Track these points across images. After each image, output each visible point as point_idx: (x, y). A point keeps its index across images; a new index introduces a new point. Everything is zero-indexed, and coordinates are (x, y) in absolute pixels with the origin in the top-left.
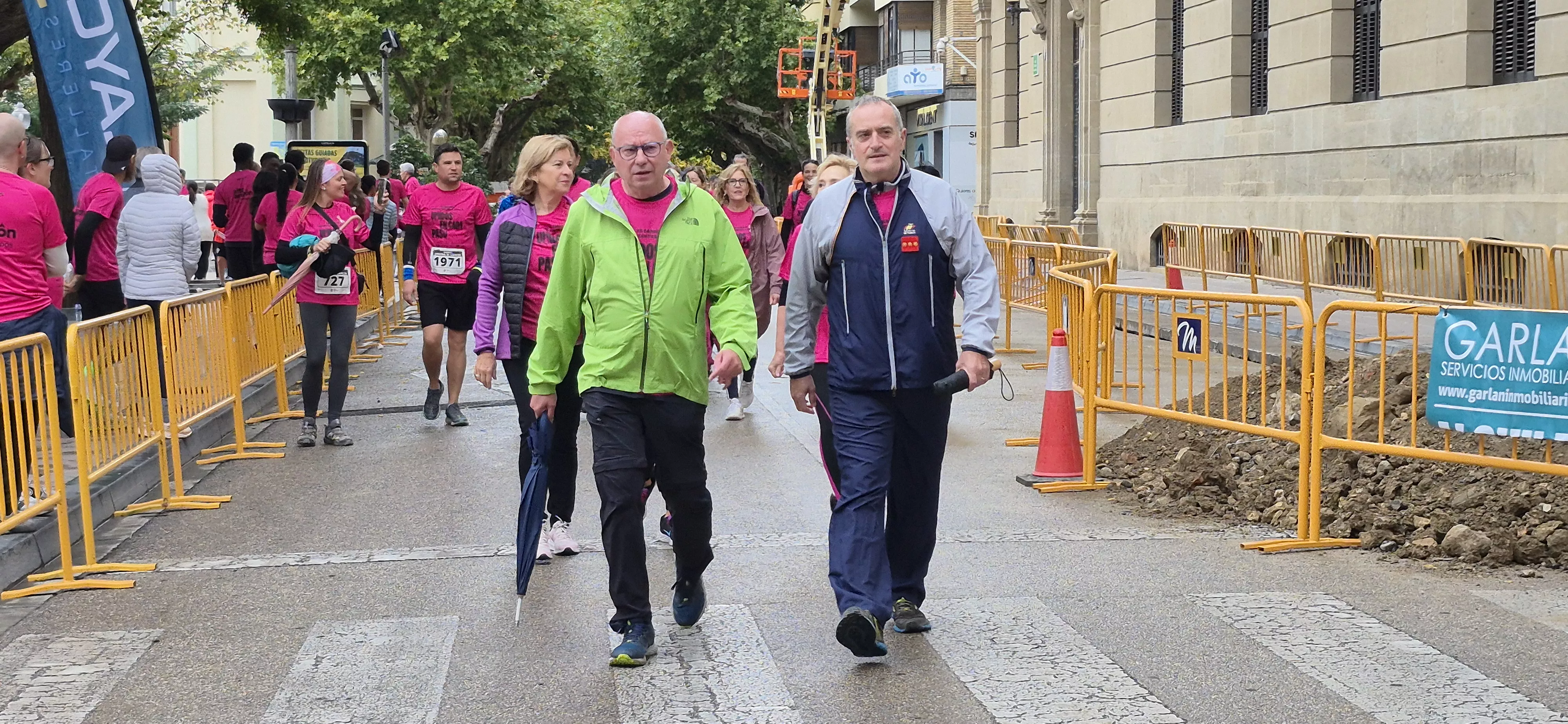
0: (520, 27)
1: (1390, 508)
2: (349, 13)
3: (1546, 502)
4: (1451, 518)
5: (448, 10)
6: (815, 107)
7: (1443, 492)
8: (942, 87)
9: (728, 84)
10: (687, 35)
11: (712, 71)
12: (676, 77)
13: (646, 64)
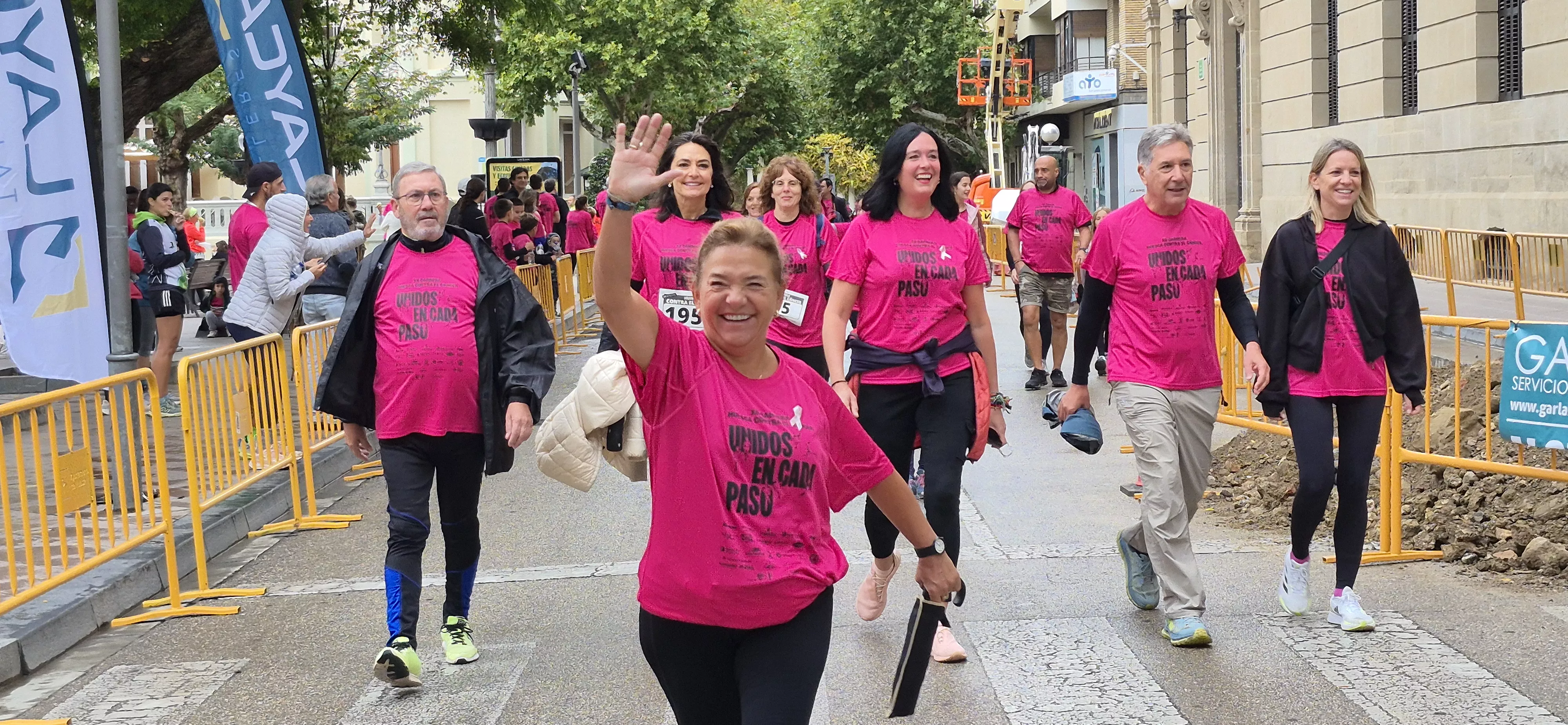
0: (714, 44)
1: (1473, 520)
2: (554, 35)
4: (1532, 531)
5: (646, 29)
6: (991, 114)
7: (1526, 503)
8: (1115, 92)
9: (913, 93)
10: (873, 48)
11: (897, 81)
12: (863, 87)
13: (836, 76)
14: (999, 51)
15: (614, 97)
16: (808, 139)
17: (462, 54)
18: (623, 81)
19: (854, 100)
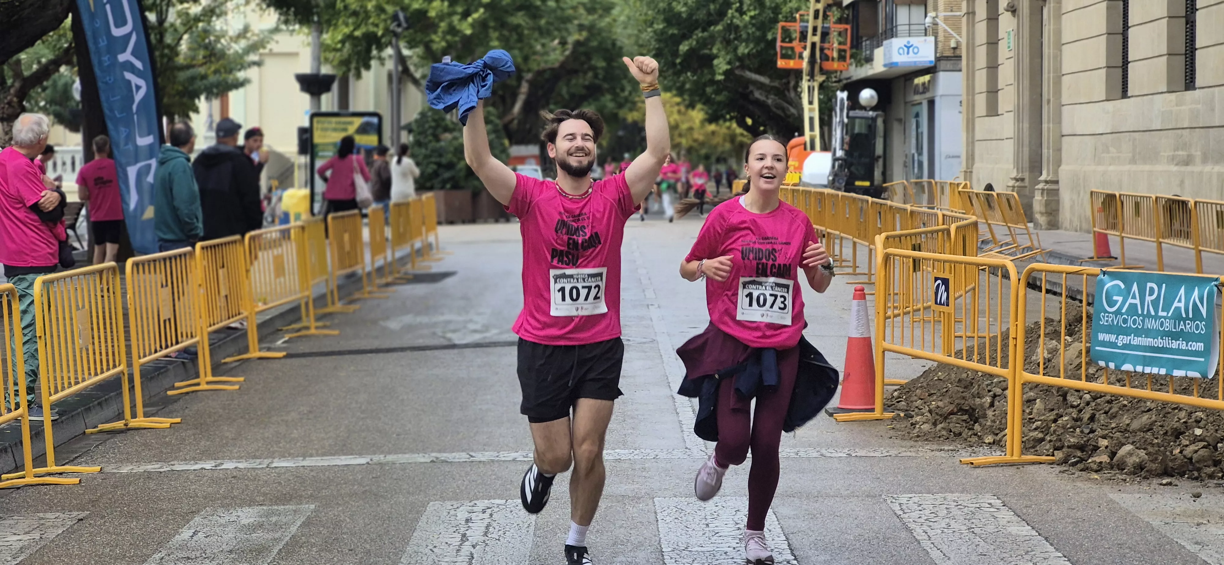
1: (1082, 432)
3: (1199, 427)
4: (1125, 442)
6: (808, 78)
7: (1126, 419)
8: (933, 59)
9: (736, 55)
10: (698, 9)
11: (721, 42)
12: (687, 47)
13: (660, 36)
14: (815, 17)
19: (678, 61)
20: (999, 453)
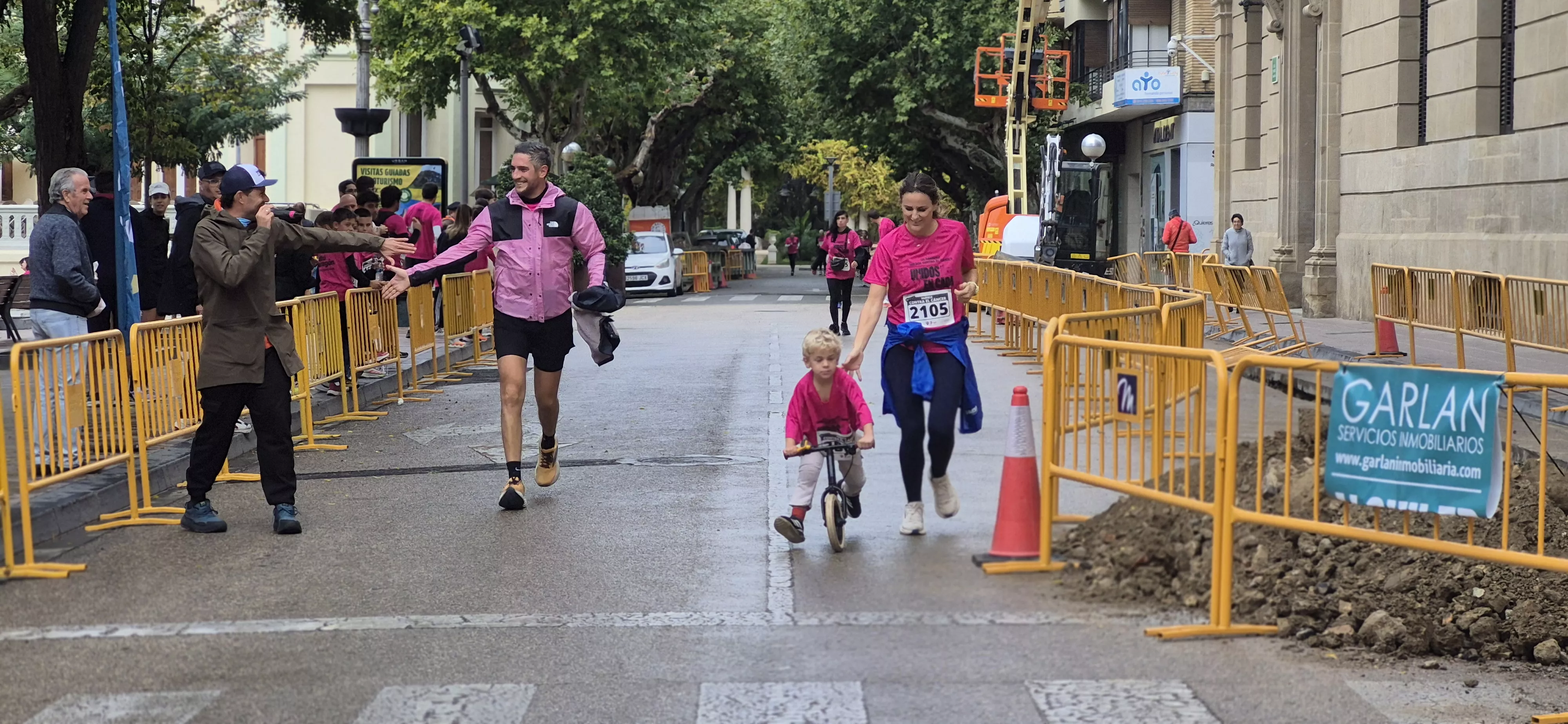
3: (1480, 587)
4: (1373, 604)
6: (1013, 119)
7: (1378, 575)
8: (1178, 96)
9: (923, 90)
10: (875, 30)
11: (904, 73)
12: (860, 80)
13: (825, 65)
14: (1024, 39)
15: (537, 84)
16: (805, 145)
17: (316, 28)
18: (547, 64)
19: (848, 97)
20: (1202, 620)
